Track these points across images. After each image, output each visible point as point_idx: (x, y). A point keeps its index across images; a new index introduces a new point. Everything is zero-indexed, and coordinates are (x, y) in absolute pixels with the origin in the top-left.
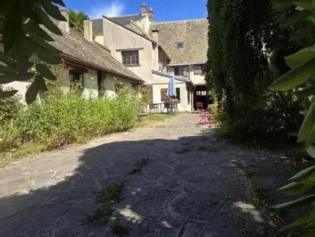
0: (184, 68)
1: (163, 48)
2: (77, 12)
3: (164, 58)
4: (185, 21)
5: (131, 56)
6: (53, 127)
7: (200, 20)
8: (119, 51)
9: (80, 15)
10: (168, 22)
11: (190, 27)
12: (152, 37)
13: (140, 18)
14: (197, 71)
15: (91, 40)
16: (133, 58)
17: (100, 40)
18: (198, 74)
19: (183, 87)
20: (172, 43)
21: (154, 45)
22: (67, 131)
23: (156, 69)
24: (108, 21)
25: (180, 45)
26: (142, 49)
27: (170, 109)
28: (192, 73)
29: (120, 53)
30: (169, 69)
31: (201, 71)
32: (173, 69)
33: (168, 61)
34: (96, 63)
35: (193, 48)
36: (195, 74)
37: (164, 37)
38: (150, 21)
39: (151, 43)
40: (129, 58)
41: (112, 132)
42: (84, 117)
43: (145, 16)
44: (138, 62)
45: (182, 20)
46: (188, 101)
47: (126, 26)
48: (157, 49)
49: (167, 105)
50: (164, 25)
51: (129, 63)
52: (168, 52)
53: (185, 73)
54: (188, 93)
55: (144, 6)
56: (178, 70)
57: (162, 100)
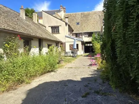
0: (80, 34)
1: (70, 25)
2: (30, 9)
3: (71, 30)
4: (80, 13)
5: (55, 29)
6: (10, 77)
7: (87, 12)
8: (50, 26)
9: (31, 10)
10: (72, 13)
11: (82, 16)
12: (65, 20)
13: (59, 11)
14: (86, 36)
15: (36, 22)
16: (56, 30)
17: (41, 21)
18: (86, 37)
19: (80, 44)
20: (74, 23)
21: (66, 24)
22: (18, 79)
23: (67, 35)
24: (45, 13)
25: (78, 24)
26: (61, 26)
27: (74, 55)
28: (83, 36)
29: (50, 28)
30: (73, 34)
31: (87, 36)
32: (75, 34)
33: (73, 31)
34: (38, 35)
35: (84, 25)
36: (85, 37)
37: (70, 20)
38: (64, 12)
39: (65, 23)
40: (54, 30)
41: (45, 73)
42: (29, 69)
43: (62, 11)
44: (59, 32)
45: (79, 12)
46: (82, 50)
47: (53, 15)
48: (67, 26)
49: (72, 53)
50: (70, 14)
51: (55, 32)
52: (72, 27)
53: (80, 36)
54: (82, 46)
55: (62, 6)
56: (77, 35)
57: (70, 49)
